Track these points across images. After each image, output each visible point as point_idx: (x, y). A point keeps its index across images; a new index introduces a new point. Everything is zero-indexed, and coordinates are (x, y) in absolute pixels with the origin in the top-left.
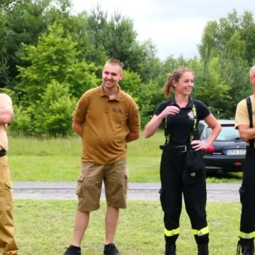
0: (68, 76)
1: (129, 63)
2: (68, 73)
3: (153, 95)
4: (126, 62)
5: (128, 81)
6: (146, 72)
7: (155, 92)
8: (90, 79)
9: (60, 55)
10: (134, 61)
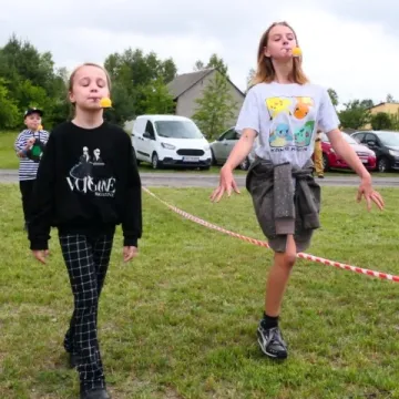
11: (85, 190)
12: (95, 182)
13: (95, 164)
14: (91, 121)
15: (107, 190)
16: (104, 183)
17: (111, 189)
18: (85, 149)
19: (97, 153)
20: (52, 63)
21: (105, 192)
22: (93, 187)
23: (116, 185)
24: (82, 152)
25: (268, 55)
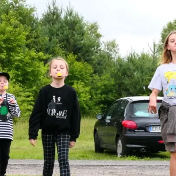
0: (16, 63)
1: (82, 55)
2: (16, 61)
3: (105, 85)
4: (79, 54)
5: (80, 72)
6: (99, 64)
7: (106, 82)
8: (38, 67)
9: (9, 44)
10: (87, 54)
11: (52, 115)
12: (57, 112)
13: (58, 104)
14: (58, 84)
15: (63, 115)
16: (61, 112)
17: (65, 115)
18: (54, 97)
19: (59, 99)
20: (98, 36)
21: (62, 116)
22: (56, 114)
23: (67, 114)
24: (52, 98)
25: (169, 49)
